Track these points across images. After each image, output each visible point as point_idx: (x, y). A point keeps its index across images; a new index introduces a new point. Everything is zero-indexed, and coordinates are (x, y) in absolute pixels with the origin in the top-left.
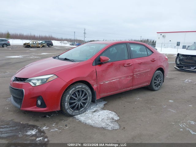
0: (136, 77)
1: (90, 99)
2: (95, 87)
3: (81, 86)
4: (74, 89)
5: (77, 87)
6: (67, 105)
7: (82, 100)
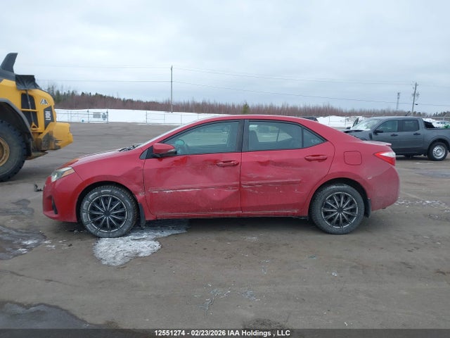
0: (251, 191)
1: (129, 216)
2: (140, 196)
3: (110, 191)
4: (96, 193)
5: (102, 191)
6: (85, 217)
7: (112, 214)
